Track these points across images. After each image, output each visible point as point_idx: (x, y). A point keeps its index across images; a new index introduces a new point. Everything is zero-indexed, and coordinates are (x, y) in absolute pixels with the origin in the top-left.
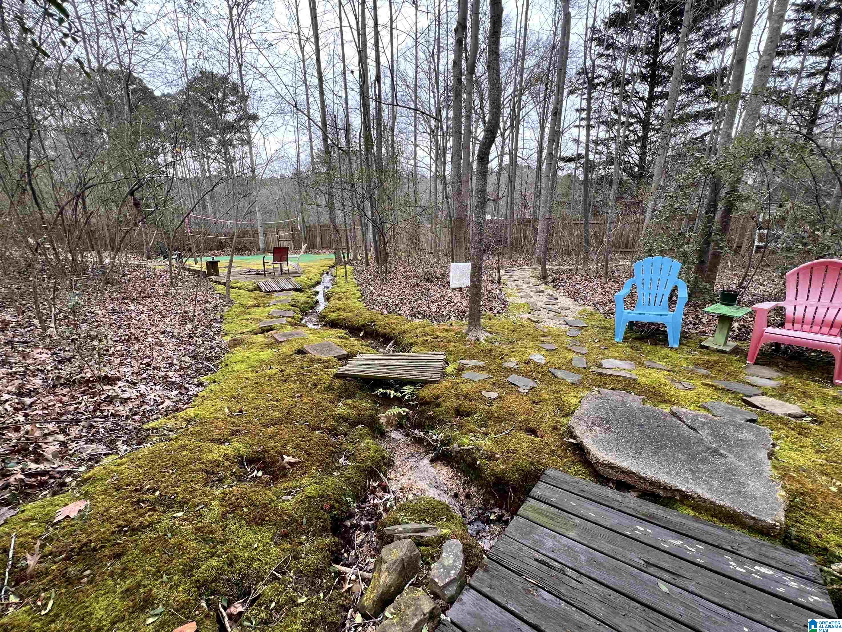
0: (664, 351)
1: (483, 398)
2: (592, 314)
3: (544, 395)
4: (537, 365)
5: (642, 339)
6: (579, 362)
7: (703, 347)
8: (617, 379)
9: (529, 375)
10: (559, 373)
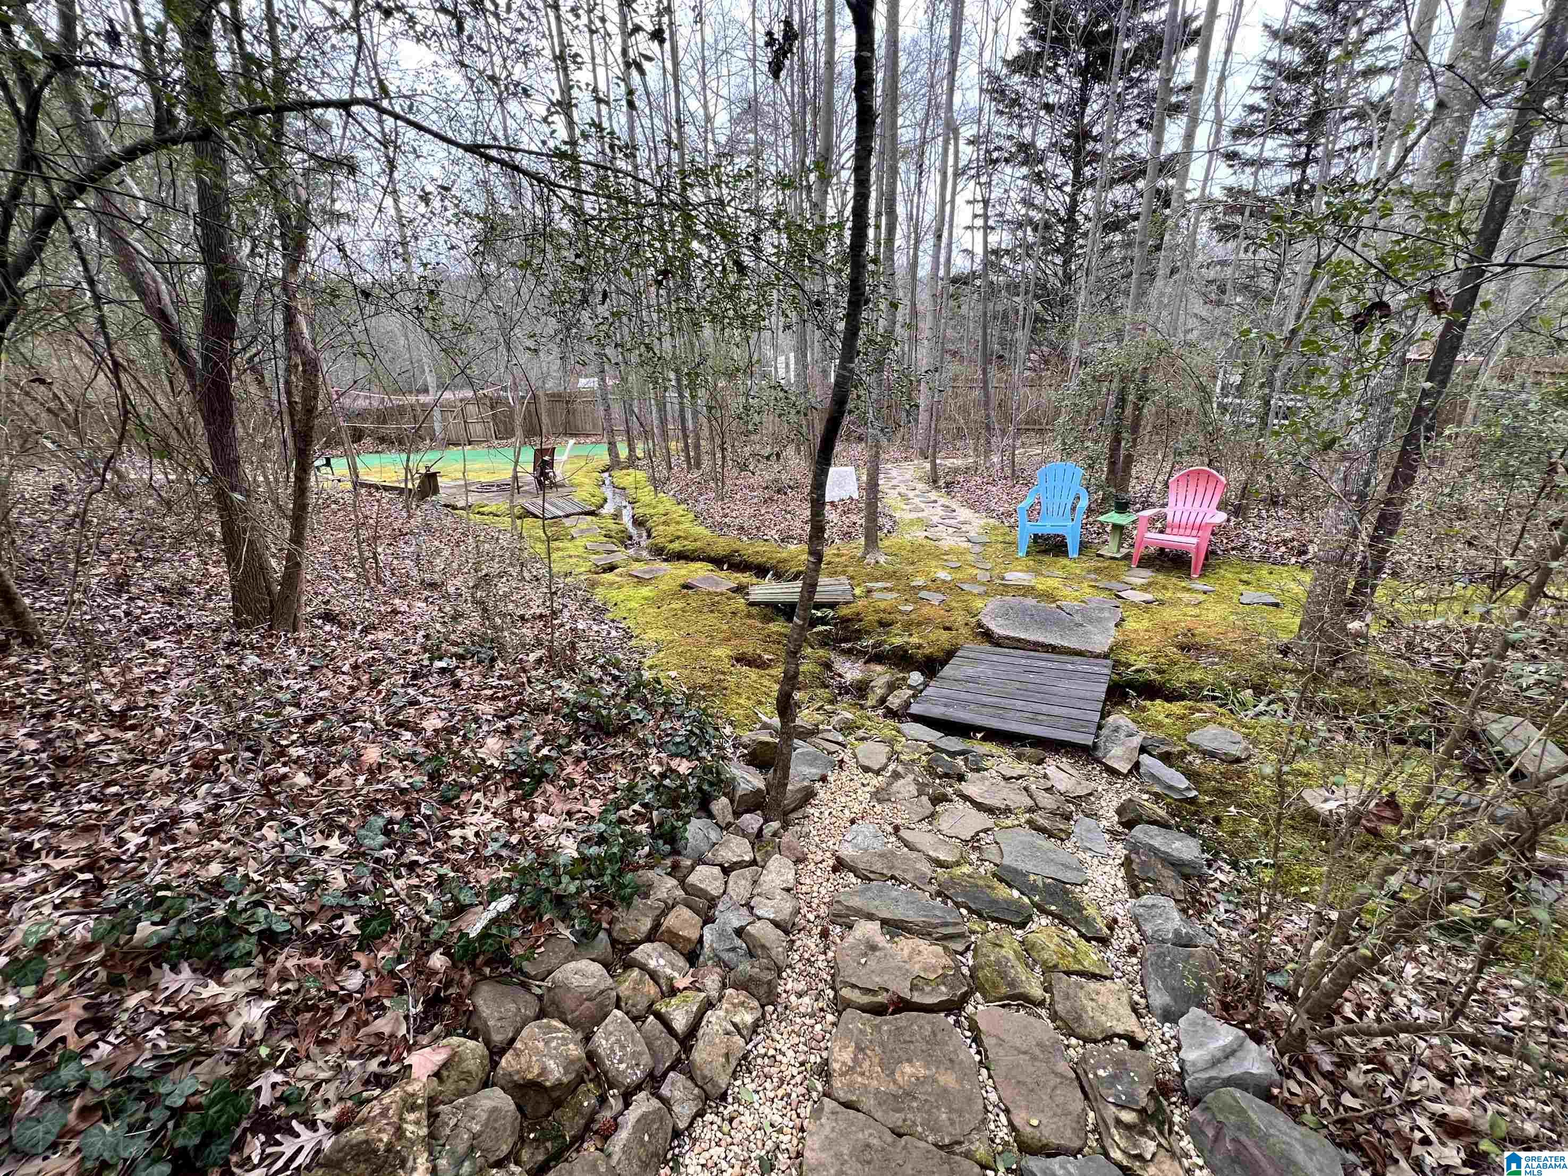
0: (1065, 561)
1: (900, 612)
2: (995, 528)
3: (954, 604)
4: (944, 582)
5: (1045, 552)
6: (983, 576)
7: (1099, 556)
8: (1018, 588)
9: (938, 590)
10: (965, 587)
